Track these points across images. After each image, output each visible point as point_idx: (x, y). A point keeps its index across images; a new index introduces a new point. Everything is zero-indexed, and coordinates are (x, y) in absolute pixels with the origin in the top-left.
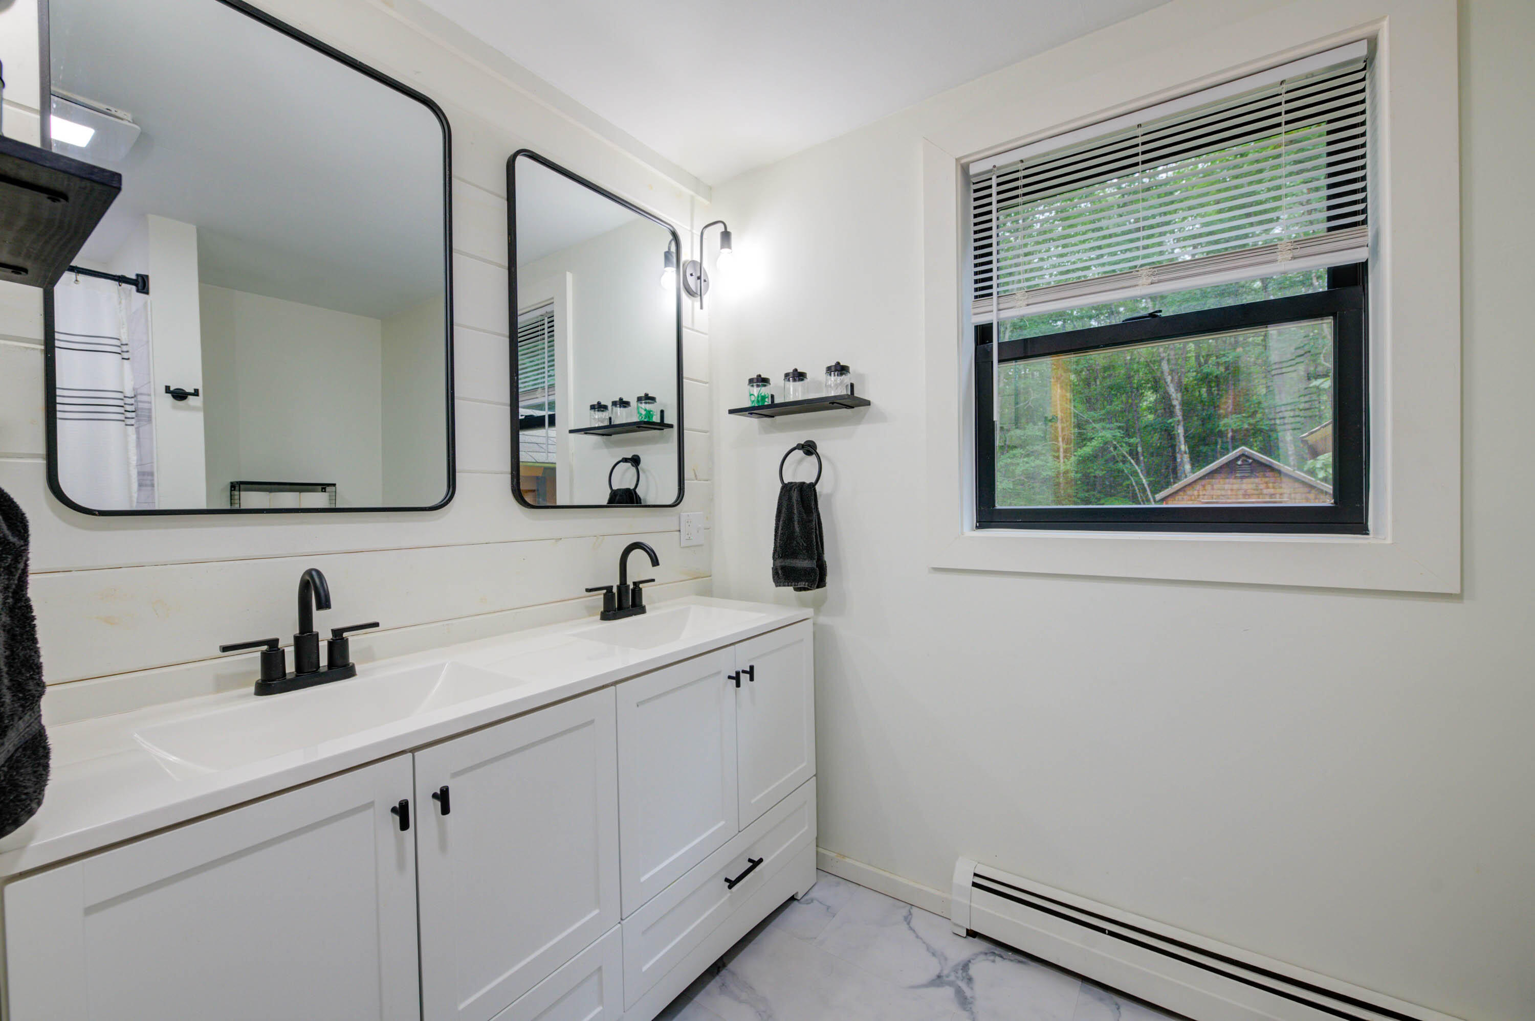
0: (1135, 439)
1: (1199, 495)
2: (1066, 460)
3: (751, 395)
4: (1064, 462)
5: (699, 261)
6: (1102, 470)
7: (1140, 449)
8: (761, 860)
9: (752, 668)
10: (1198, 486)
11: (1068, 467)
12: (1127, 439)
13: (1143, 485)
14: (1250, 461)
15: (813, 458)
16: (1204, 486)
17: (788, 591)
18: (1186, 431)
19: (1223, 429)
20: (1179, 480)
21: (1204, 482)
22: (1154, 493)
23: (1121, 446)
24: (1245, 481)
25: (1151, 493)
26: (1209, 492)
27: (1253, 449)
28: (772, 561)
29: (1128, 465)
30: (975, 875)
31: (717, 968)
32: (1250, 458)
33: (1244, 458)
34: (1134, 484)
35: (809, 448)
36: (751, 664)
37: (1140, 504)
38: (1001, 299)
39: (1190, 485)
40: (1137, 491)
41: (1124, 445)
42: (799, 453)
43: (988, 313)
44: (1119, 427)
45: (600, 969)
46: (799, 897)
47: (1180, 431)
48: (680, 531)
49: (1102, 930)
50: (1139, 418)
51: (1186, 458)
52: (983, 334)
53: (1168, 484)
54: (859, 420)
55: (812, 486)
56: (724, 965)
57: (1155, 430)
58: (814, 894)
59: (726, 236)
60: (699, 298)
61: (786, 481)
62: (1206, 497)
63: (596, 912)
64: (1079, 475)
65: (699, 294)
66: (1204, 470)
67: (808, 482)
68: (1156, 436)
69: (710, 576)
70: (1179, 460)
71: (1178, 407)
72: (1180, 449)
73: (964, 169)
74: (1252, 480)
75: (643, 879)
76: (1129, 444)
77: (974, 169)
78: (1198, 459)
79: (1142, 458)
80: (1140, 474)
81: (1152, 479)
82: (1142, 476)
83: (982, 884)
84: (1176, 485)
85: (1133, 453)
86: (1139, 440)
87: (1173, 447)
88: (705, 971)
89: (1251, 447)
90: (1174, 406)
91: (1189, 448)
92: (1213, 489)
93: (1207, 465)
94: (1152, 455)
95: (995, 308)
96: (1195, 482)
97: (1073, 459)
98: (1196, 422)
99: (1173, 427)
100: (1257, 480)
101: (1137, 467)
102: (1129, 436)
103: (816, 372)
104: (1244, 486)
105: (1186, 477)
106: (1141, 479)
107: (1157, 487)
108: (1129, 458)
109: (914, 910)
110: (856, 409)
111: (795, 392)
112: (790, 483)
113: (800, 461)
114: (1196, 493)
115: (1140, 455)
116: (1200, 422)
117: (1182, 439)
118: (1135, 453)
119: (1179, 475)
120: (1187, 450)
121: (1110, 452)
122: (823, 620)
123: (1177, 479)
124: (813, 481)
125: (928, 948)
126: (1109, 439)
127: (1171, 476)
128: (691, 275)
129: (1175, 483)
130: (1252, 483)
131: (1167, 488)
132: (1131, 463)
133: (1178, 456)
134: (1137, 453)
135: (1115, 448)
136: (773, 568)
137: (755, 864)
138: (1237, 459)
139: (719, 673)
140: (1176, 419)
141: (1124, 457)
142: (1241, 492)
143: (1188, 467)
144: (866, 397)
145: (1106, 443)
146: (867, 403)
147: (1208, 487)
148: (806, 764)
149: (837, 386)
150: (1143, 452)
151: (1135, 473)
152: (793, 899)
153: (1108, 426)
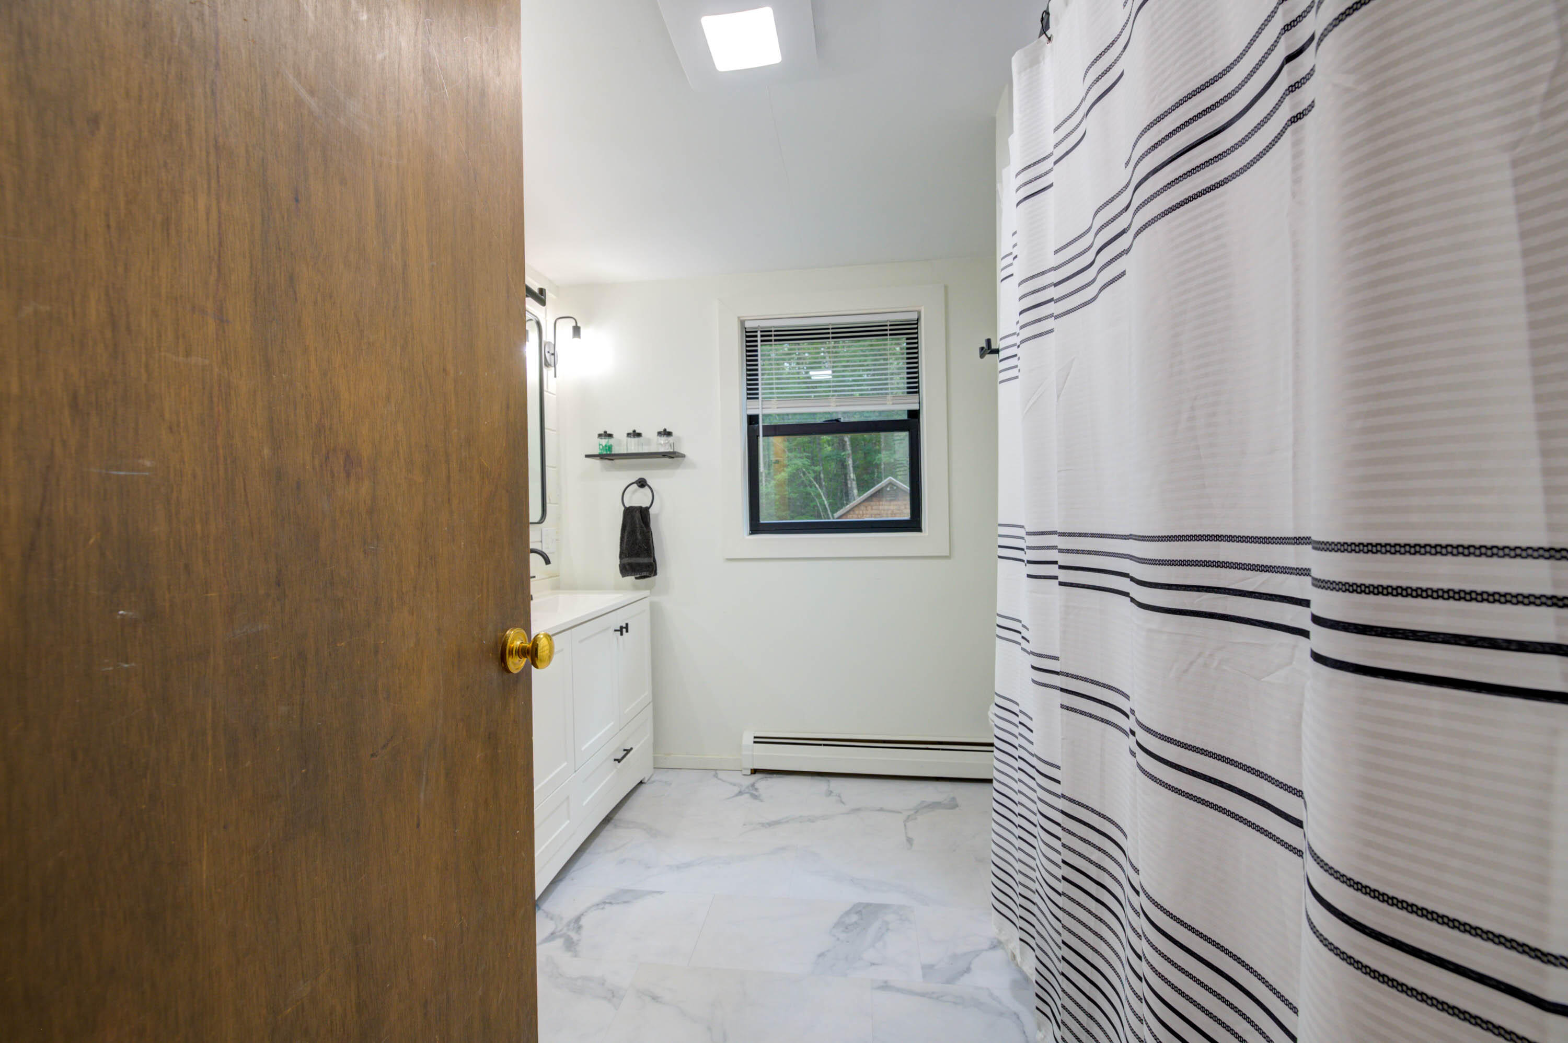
0: (818, 467)
1: (863, 514)
2: (768, 483)
3: (600, 445)
4: (766, 485)
5: (553, 343)
6: (795, 493)
7: (822, 476)
8: (632, 749)
9: (627, 624)
10: (862, 508)
11: (769, 490)
12: (813, 467)
13: (825, 505)
14: (895, 488)
15: (646, 489)
16: (866, 507)
17: (630, 579)
18: (854, 462)
19: (878, 462)
20: (850, 502)
21: (866, 504)
22: (833, 512)
23: (809, 473)
24: (892, 503)
25: (831, 511)
26: (870, 511)
27: (897, 479)
28: (619, 560)
29: (813, 489)
30: (755, 737)
31: (607, 820)
32: (895, 486)
33: (891, 485)
34: (818, 505)
35: (642, 483)
36: (627, 622)
37: (822, 519)
38: (764, 403)
39: (856, 506)
40: (821, 510)
41: (811, 472)
42: (635, 486)
43: (756, 408)
44: (807, 457)
45: (568, 798)
46: (645, 781)
47: (850, 462)
48: (541, 542)
49: (820, 745)
50: (820, 449)
51: (854, 484)
52: (753, 420)
53: (843, 505)
54: (678, 466)
55: (647, 509)
56: (611, 819)
57: (833, 460)
58: (653, 779)
59: (577, 330)
60: (553, 368)
61: (627, 506)
62: (868, 516)
63: (566, 764)
64: (777, 497)
65: (553, 364)
66: (865, 495)
67: (644, 506)
68: (833, 465)
69: (558, 576)
70: (849, 486)
71: (848, 443)
72: (850, 477)
73: (742, 323)
74: (896, 503)
75: (583, 749)
76: (814, 472)
77: (748, 325)
78: (863, 485)
79: (824, 483)
80: (823, 497)
81: (831, 501)
82: (824, 499)
83: (759, 740)
84: (848, 506)
85: (817, 478)
86: (822, 468)
87: (846, 475)
88: (603, 821)
89: (896, 477)
90: (846, 442)
91: (856, 477)
92: (872, 509)
93: (869, 490)
94: (831, 480)
95: (760, 407)
96: (860, 504)
97: (773, 482)
98: (860, 454)
99: (845, 459)
100: (899, 503)
101: (820, 491)
102: (813, 464)
103: (649, 433)
104: (892, 507)
105: (854, 500)
106: (823, 501)
107: (835, 508)
108: (815, 483)
109: (718, 772)
110: (675, 459)
111: (633, 446)
112: (631, 507)
113: (634, 492)
114: (861, 512)
115: (822, 481)
116: (863, 455)
117: (851, 469)
118: (818, 477)
119: (850, 497)
120: (855, 478)
121: (801, 477)
122: (655, 599)
123: (848, 501)
124: (648, 505)
125: (731, 784)
126: (800, 467)
127: (844, 499)
128: (549, 352)
129: (847, 504)
130: (896, 505)
131: (842, 508)
132: (815, 487)
133: (849, 482)
134: (820, 479)
135: (804, 474)
136: (620, 565)
137: (628, 751)
138: (887, 486)
139: (607, 629)
140: (847, 452)
141: (810, 481)
142: (890, 512)
143: (855, 491)
144: (682, 452)
145: (798, 470)
146: (683, 456)
147: (869, 508)
148: (647, 693)
149: (665, 444)
150: (824, 478)
151: (819, 496)
152: (641, 783)
153: (799, 455)
